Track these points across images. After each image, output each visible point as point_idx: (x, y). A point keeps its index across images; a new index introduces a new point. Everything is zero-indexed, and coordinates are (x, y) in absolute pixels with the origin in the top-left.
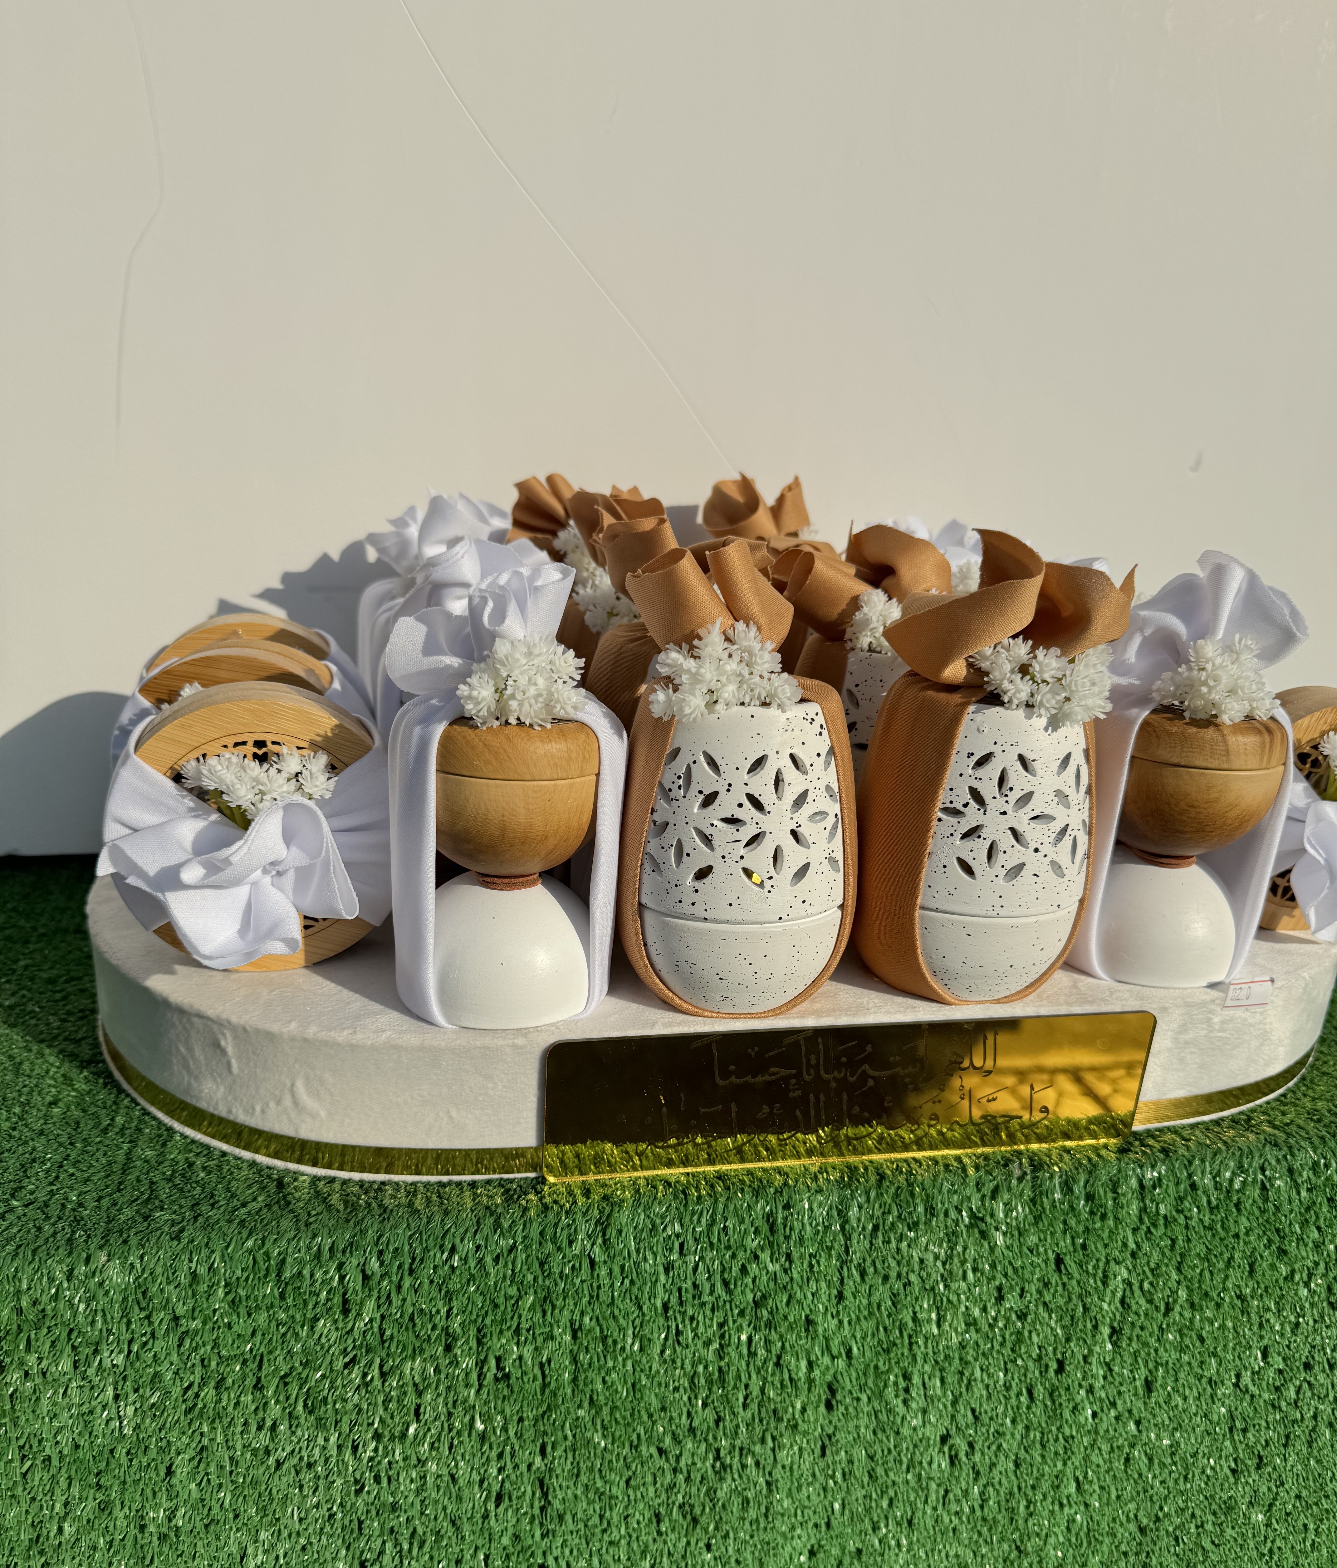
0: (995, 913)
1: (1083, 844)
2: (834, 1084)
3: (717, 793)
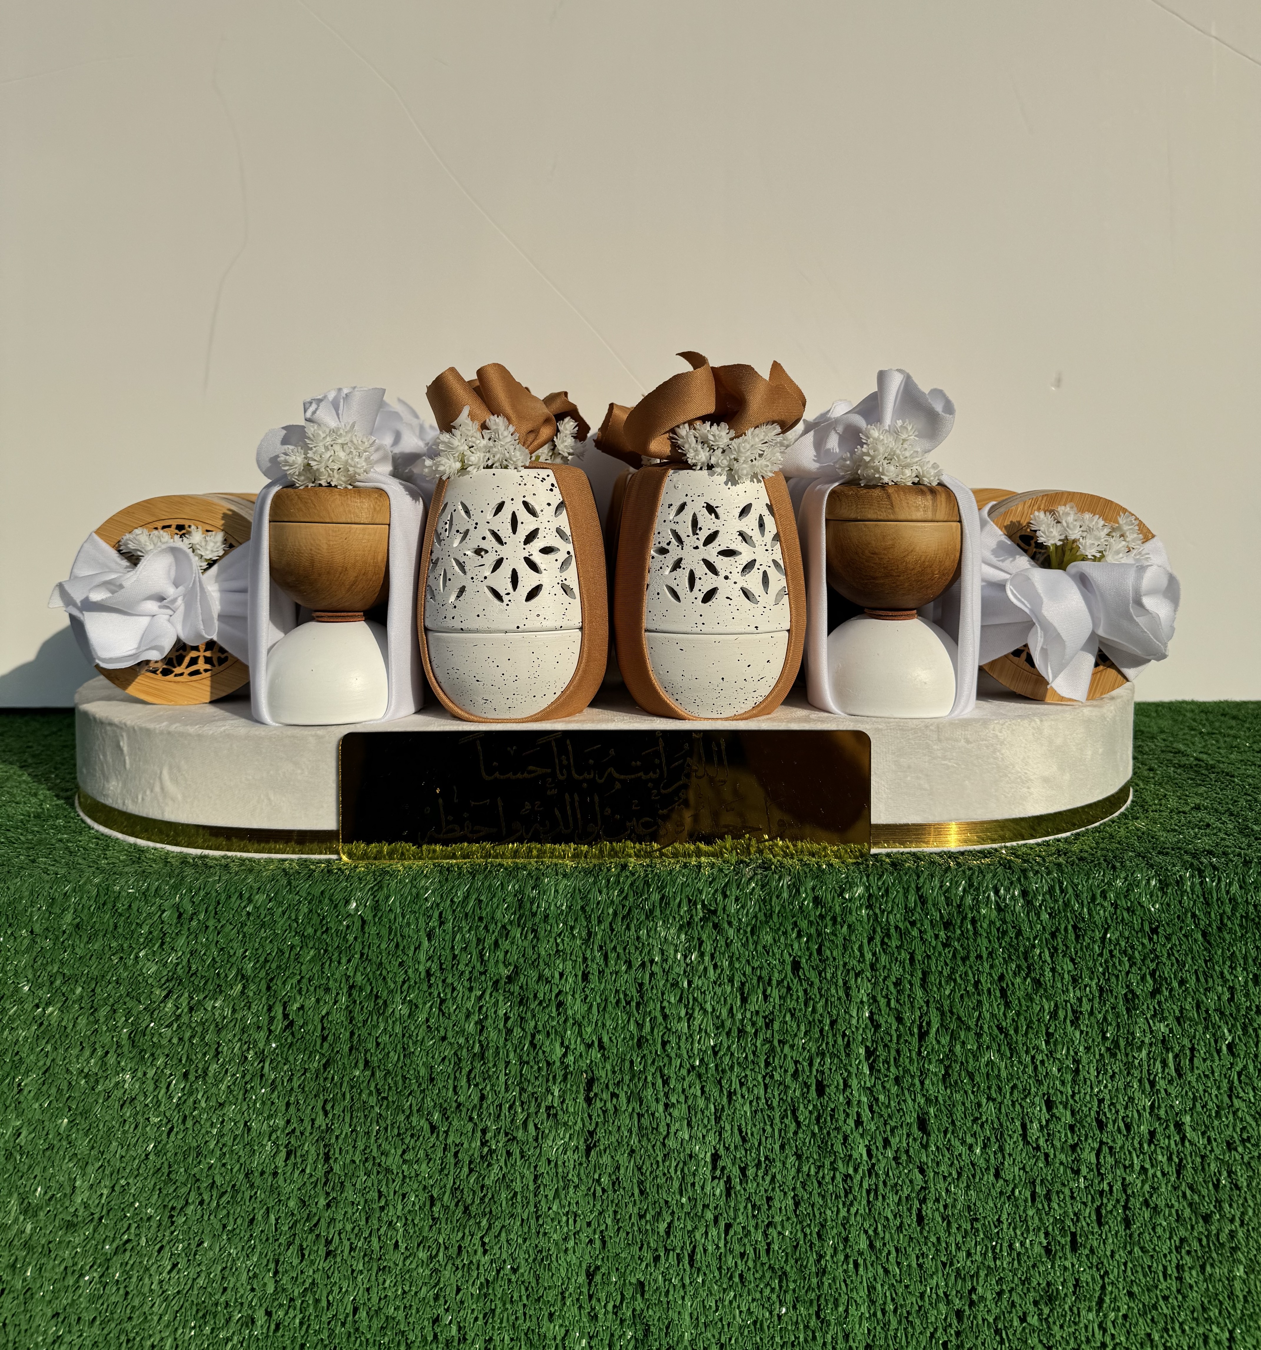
0: (698, 630)
1: (778, 581)
2: (585, 785)
3: (468, 530)
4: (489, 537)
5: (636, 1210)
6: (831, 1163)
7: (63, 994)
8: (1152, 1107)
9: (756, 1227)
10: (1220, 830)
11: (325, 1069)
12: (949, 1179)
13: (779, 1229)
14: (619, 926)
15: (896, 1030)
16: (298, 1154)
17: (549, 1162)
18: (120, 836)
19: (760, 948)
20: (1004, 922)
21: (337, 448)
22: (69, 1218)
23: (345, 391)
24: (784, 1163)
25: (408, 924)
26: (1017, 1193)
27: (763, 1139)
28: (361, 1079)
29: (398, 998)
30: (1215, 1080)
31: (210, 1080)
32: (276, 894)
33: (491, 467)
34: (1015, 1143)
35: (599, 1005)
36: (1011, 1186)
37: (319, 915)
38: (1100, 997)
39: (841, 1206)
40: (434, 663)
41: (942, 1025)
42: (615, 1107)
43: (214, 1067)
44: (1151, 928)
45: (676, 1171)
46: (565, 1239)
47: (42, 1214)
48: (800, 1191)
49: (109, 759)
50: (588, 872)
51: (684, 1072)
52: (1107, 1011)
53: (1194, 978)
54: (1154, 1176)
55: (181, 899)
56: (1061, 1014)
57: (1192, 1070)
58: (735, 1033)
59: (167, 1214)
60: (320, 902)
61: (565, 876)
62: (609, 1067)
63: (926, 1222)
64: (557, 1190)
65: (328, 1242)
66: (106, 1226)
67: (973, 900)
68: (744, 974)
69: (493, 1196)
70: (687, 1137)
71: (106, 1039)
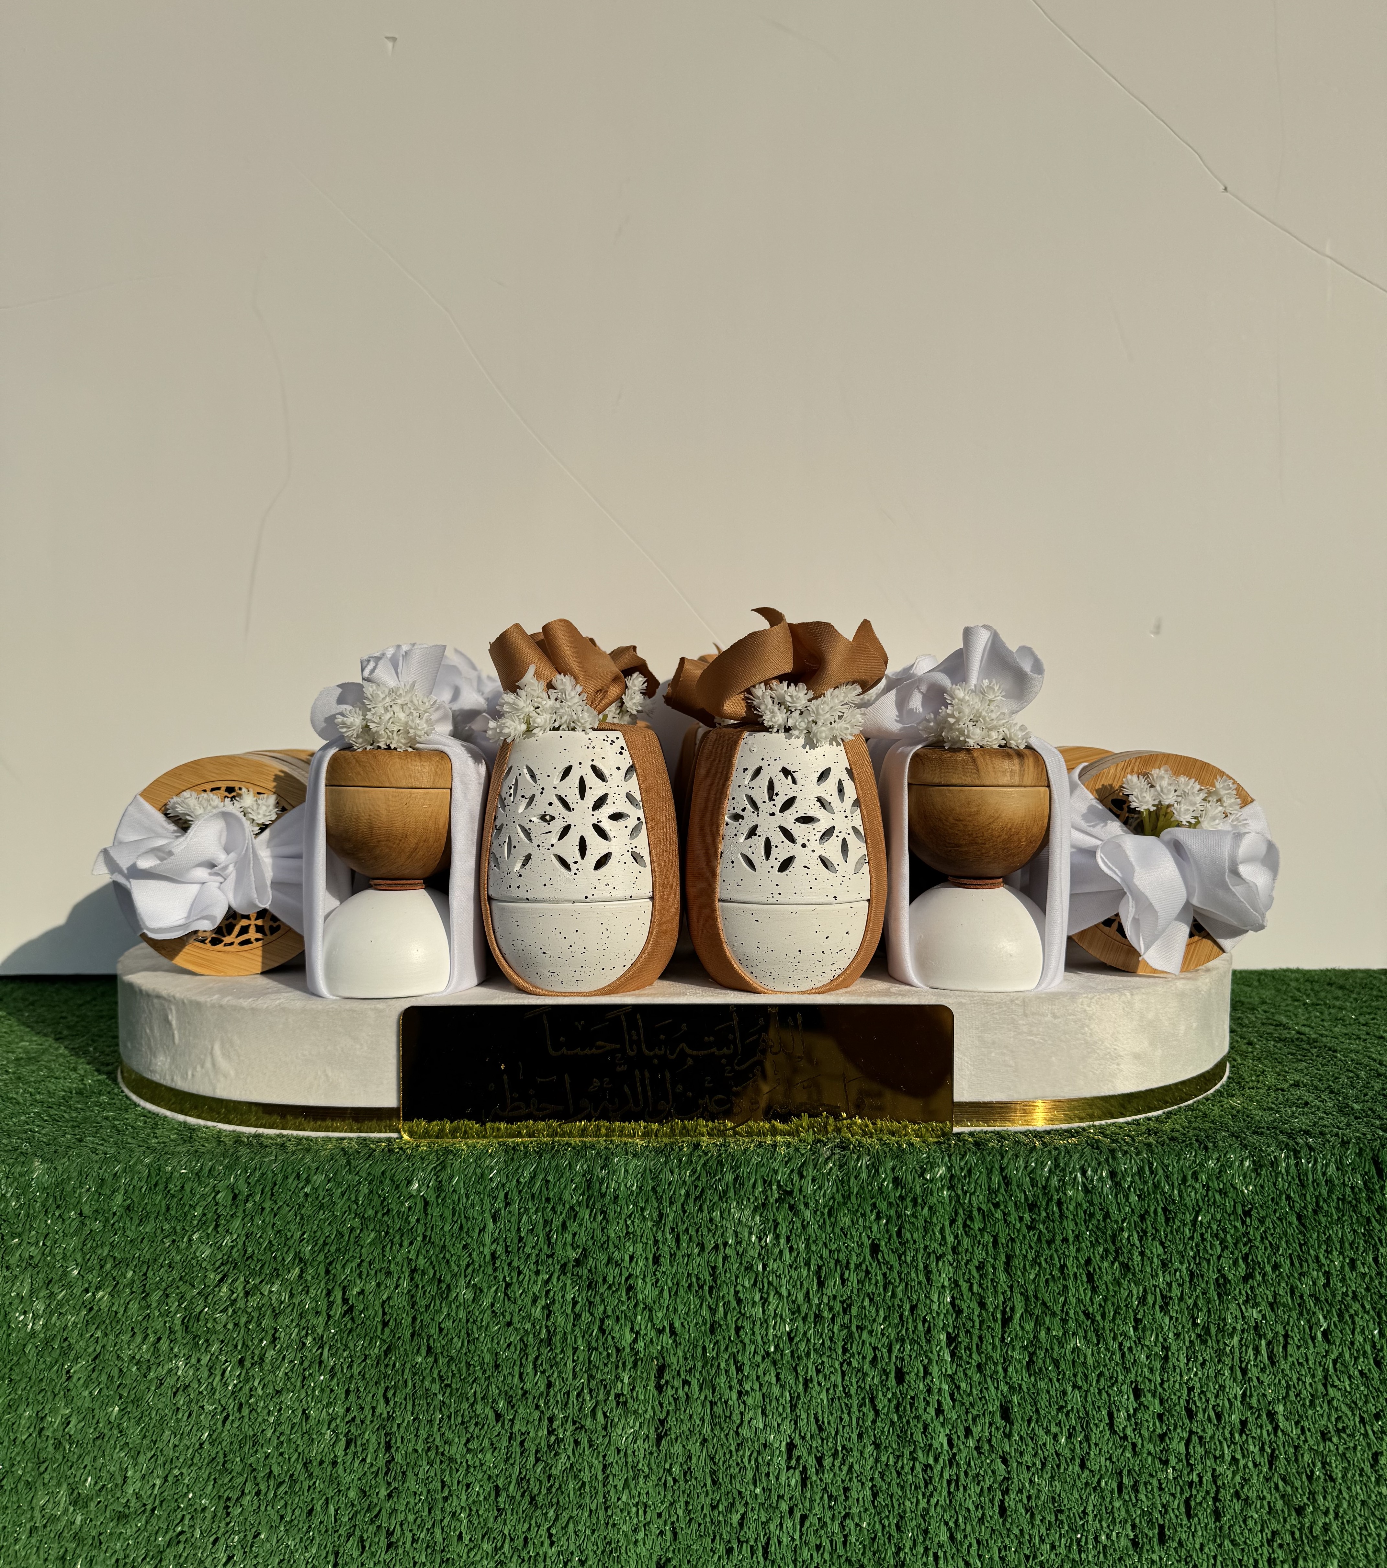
0: (774, 900)
1: (858, 848)
2: (656, 1061)
3: (534, 796)
4: (556, 802)
5: (708, 1501)
6: (911, 1453)
7: (114, 1279)
8: (1244, 1395)
9: (833, 1518)
10: (1318, 1108)
11: (386, 1354)
12: (1033, 1469)
13: (857, 1520)
14: (691, 1207)
15: (979, 1316)
16: (359, 1443)
17: (619, 1451)
18: (168, 1113)
19: (837, 1230)
20: (1091, 1203)
21: (396, 709)
22: (121, 1509)
23: (405, 648)
24: (862, 1453)
25: (473, 1205)
26: (1103, 1484)
27: (841, 1428)
28: (424, 1365)
29: (462, 1282)
30: (1309, 1368)
31: (267, 1367)
32: (335, 1174)
33: (558, 729)
34: (1101, 1432)
35: (670, 1289)
36: (1097, 1477)
37: (380, 1196)
38: (1191, 1281)
39: (920, 1497)
40: (498, 934)
41: (1026, 1310)
42: (687, 1394)
43: (271, 1353)
44: (1244, 1211)
45: (750, 1461)
46: (635, 1531)
47: (92, 1505)
48: (878, 1481)
49: (157, 1033)
50: (659, 1151)
51: (758, 1358)
52: (1197, 1296)
53: (1288, 1262)
54: (1245, 1466)
55: (236, 1180)
56: (1150, 1299)
57: (1285, 1358)
58: (811, 1318)
59: (222, 1504)
60: (381, 1182)
61: (635, 1155)
62: (680, 1354)
63: (1009, 1513)
64: (626, 1480)
65: (390, 1534)
66: (159, 1517)
67: (1059, 1181)
68: (821, 1257)
69: (560, 1486)
70: (761, 1426)
71: (158, 1324)
